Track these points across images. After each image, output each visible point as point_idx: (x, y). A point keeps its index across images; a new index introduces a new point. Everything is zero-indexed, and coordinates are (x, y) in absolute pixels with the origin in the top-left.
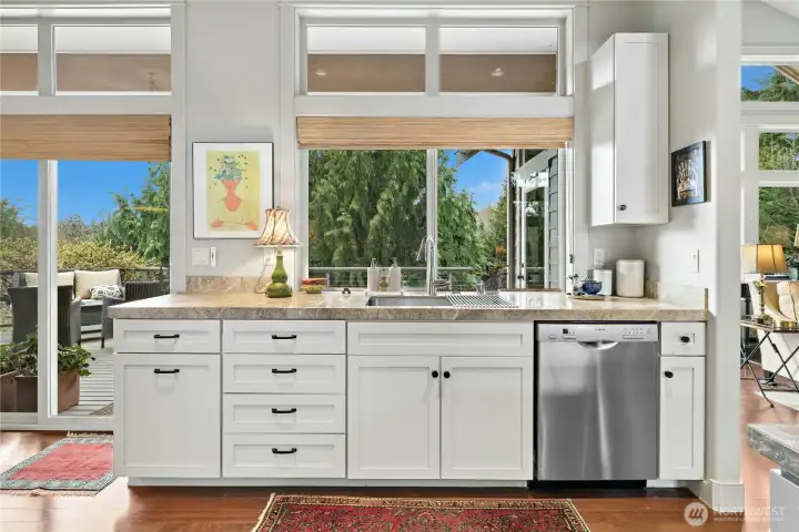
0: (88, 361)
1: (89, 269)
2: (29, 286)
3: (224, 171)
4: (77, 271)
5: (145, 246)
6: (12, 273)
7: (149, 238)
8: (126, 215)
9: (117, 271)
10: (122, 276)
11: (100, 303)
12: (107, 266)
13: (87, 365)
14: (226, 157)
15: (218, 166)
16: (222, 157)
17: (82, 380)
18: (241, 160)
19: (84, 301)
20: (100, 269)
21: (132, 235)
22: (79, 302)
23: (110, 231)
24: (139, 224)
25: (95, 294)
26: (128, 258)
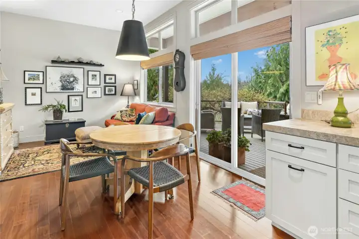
0: (248, 145)
1: (246, 101)
2: (227, 107)
3: (328, 41)
4: (242, 102)
5: (266, 91)
6: (221, 101)
7: (268, 87)
8: (258, 77)
9: (256, 102)
10: (258, 105)
11: (251, 116)
12: (253, 100)
13: (248, 147)
14: (330, 31)
15: (323, 39)
16: (325, 32)
17: (246, 153)
18: (343, 30)
19: (245, 115)
20: (250, 101)
21: (260, 86)
22: (243, 116)
23: (252, 85)
24: (264, 81)
25: (248, 112)
26: (260, 97)
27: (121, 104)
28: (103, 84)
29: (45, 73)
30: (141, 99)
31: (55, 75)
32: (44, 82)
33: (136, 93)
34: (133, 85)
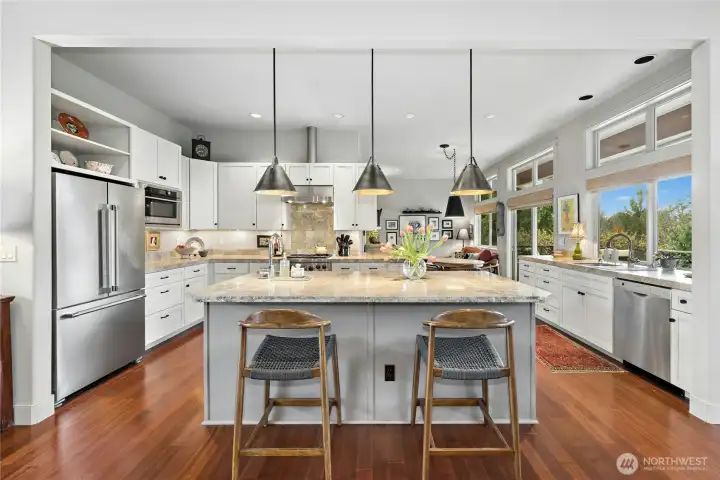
3: (565, 208)
16: (565, 202)
18: (570, 203)
27: (458, 246)
28: (441, 229)
29: (398, 221)
30: (476, 243)
31: (405, 221)
32: (399, 226)
33: (470, 237)
34: (468, 230)
